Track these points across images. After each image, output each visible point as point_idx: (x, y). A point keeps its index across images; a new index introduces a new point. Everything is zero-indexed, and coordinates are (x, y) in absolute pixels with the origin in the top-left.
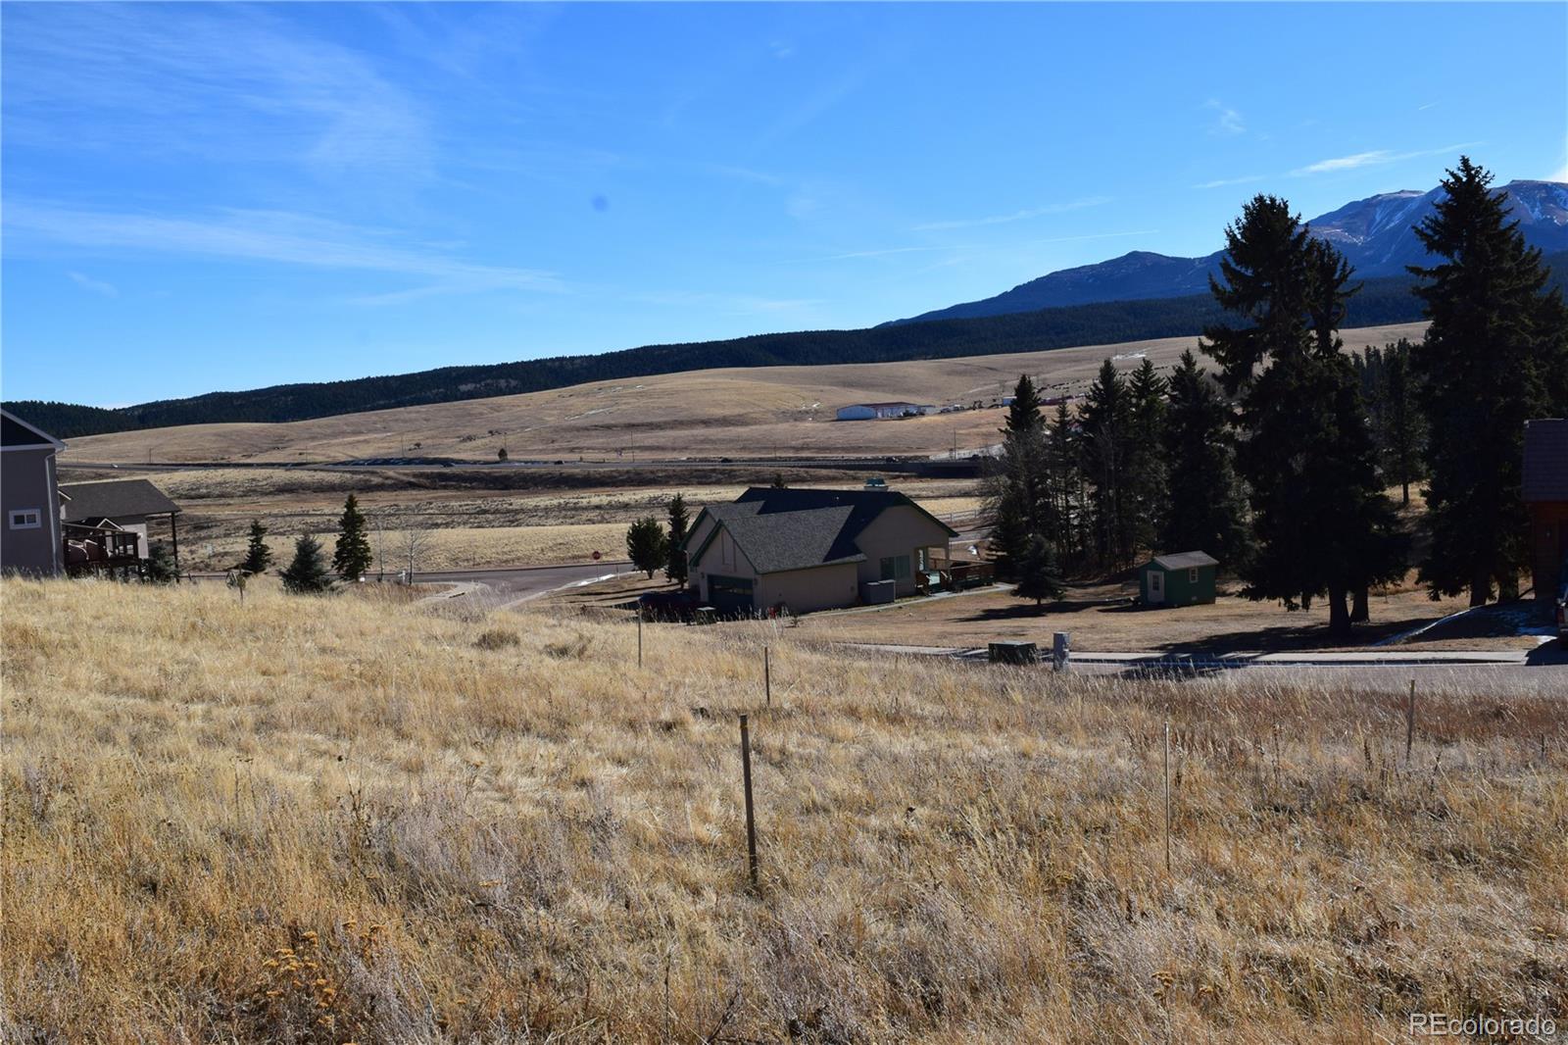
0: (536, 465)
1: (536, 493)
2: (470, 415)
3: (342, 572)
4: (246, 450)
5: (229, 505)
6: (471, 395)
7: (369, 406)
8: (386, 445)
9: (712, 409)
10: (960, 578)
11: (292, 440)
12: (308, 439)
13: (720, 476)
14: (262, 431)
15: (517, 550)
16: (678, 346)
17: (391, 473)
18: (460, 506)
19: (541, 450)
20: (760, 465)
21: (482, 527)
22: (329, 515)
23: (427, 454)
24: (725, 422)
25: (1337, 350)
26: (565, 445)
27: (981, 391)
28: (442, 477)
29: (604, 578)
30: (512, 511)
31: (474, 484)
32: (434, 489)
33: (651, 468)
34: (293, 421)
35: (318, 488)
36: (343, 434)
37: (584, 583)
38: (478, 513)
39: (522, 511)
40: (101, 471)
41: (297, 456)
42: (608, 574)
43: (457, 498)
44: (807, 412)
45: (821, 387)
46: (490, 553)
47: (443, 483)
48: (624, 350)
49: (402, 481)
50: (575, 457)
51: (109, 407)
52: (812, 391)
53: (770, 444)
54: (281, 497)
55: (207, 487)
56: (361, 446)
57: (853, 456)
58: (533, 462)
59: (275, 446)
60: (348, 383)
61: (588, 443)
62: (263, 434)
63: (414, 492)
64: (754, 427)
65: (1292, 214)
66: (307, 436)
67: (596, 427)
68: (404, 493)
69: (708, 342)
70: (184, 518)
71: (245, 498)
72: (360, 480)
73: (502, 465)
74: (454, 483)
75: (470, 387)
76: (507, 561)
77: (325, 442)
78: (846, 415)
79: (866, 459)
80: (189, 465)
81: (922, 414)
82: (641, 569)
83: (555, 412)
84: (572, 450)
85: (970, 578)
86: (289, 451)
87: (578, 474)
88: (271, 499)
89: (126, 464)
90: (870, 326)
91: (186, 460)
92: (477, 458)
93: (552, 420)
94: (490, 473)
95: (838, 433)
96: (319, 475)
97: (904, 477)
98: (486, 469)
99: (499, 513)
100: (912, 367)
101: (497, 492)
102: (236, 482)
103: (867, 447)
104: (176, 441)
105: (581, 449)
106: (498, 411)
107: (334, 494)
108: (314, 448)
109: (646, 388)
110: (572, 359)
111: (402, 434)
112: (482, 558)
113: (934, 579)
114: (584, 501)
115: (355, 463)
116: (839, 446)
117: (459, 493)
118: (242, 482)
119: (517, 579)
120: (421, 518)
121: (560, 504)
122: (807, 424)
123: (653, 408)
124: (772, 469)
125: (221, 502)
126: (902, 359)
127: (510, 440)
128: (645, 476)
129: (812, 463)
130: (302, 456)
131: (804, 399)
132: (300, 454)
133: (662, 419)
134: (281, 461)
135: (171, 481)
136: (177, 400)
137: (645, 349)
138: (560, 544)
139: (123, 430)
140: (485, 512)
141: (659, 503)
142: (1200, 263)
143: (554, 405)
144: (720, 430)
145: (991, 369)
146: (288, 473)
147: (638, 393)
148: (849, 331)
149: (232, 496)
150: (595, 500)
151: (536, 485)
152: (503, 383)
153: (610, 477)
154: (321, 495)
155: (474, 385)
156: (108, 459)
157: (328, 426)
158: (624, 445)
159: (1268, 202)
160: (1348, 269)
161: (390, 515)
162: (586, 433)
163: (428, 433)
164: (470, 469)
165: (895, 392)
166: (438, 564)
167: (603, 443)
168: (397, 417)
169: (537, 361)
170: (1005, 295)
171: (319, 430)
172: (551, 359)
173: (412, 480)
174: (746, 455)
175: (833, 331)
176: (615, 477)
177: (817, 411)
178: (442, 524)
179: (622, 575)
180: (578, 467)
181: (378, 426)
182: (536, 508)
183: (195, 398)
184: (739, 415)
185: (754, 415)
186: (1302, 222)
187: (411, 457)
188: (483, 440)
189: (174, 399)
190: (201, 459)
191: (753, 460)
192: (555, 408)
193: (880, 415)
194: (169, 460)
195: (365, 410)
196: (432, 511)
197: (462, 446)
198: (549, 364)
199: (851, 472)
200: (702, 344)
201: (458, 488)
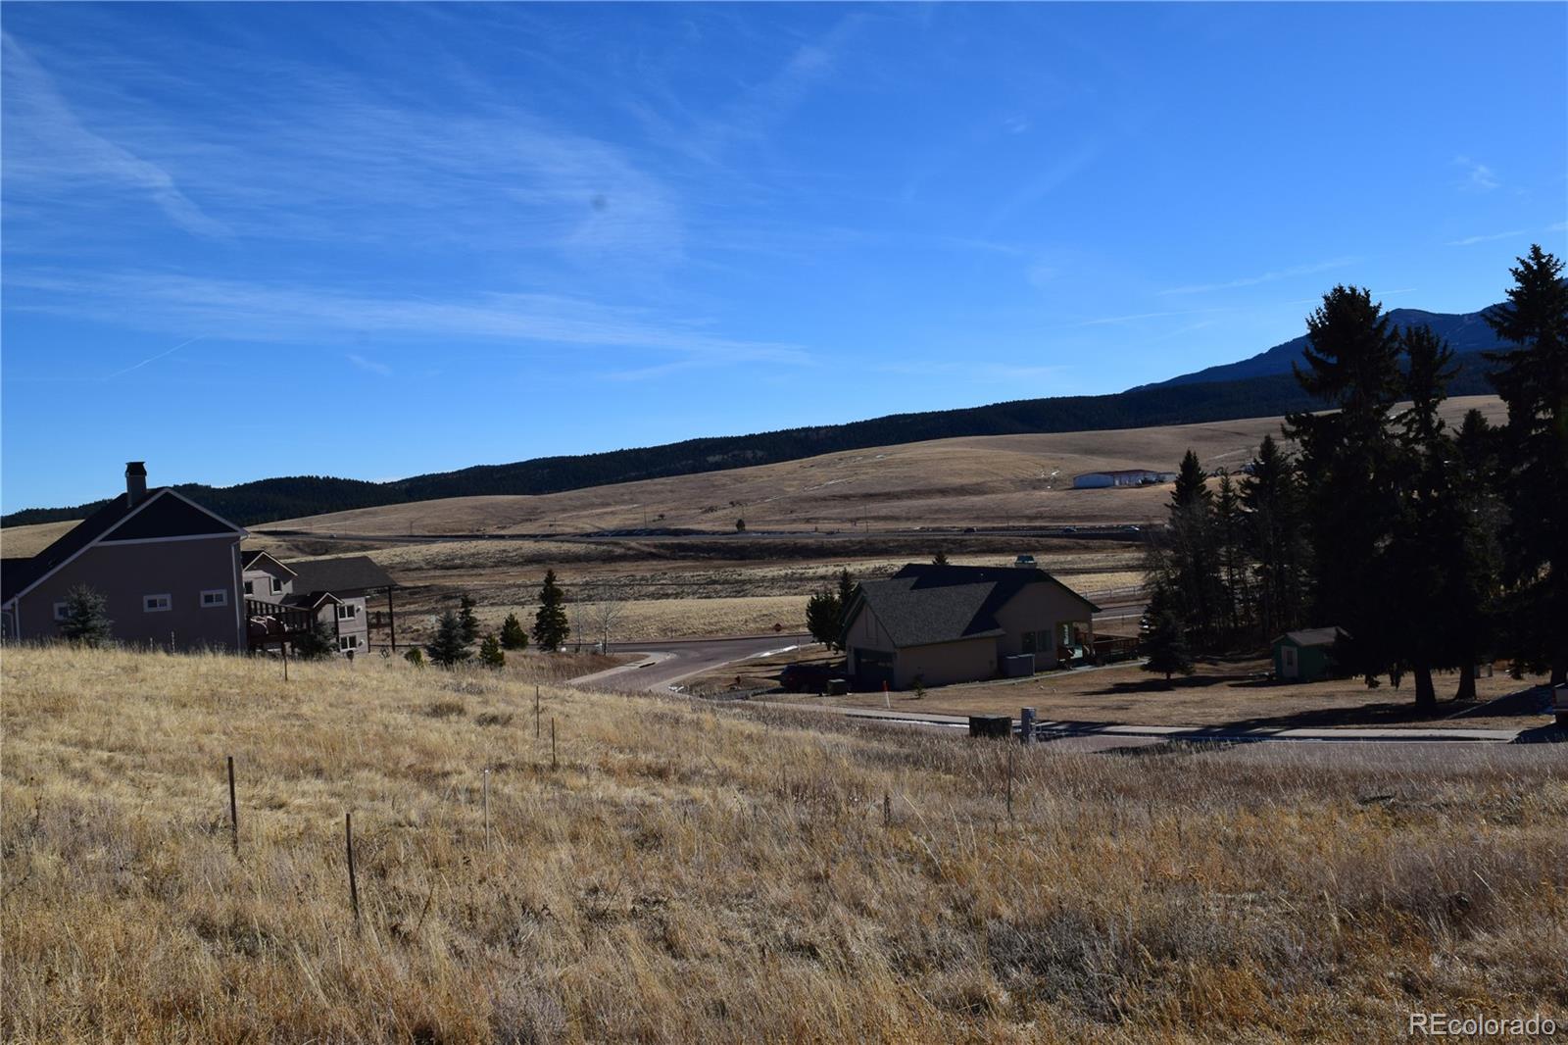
0: (772, 535)
1: (770, 564)
2: (714, 486)
3: (541, 642)
4: (501, 522)
5: (481, 575)
6: (718, 467)
7: (620, 478)
8: (632, 516)
9: (949, 478)
10: (1104, 651)
11: (544, 512)
12: (559, 511)
13: (951, 546)
14: (515, 504)
15: (723, 622)
16: (924, 415)
17: (633, 544)
18: (693, 576)
19: (777, 521)
20: (992, 535)
21: (709, 597)
22: (568, 585)
23: (670, 525)
24: (962, 491)
25: (1438, 432)
26: (802, 515)
27: (1226, 457)
28: (681, 547)
29: (787, 649)
30: (740, 581)
31: (711, 555)
32: (673, 559)
33: (882, 538)
34: (549, 493)
35: (564, 559)
36: (592, 506)
37: (767, 654)
38: (707, 584)
39: (750, 581)
40: (366, 543)
41: (548, 527)
42: (792, 645)
43: (695, 568)
44: (1045, 480)
45: (1061, 455)
46: (698, 624)
47: (683, 554)
48: (868, 419)
49: (643, 552)
50: (810, 527)
51: (379, 481)
52: (1053, 459)
53: (1004, 514)
54: (530, 568)
55: (462, 558)
56: (608, 518)
57: (1087, 524)
58: (769, 533)
59: (527, 517)
60: (602, 455)
61: (824, 513)
62: (517, 506)
63: (655, 563)
64: (989, 496)
65: (1373, 303)
66: (557, 508)
67: (834, 498)
68: (646, 563)
69: (953, 411)
70: (435, 588)
71: (496, 569)
72: (604, 551)
73: (739, 535)
74: (692, 554)
75: (717, 458)
76: (711, 632)
77: (575, 513)
78: (1084, 483)
79: (1100, 528)
80: (446, 537)
81: (1162, 482)
82: (821, 642)
83: (795, 483)
84: (808, 521)
85: (1114, 651)
86: (541, 522)
87: (812, 544)
88: (520, 570)
89: (389, 536)
90: (1120, 391)
91: (445, 531)
92: (716, 529)
93: (792, 490)
94: (727, 543)
95: (1074, 502)
96: (566, 546)
97: (1136, 546)
98: (723, 540)
99: (728, 583)
100: (1156, 433)
101: (733, 562)
102: (488, 553)
103: (1103, 516)
104: (437, 514)
105: (817, 519)
106: (741, 482)
107: (579, 565)
108: (564, 519)
109: (886, 458)
110: (818, 429)
111: (645, 505)
112: (689, 628)
113: (1078, 654)
114: (811, 571)
115: (601, 534)
116: (1073, 515)
117: (698, 563)
118: (494, 553)
119: (706, 650)
120: (652, 589)
121: (787, 574)
122: (1043, 493)
123: (892, 477)
124: (1004, 538)
125: (474, 572)
126: (1150, 425)
127: (750, 511)
128: (876, 546)
129: (1044, 532)
130: (552, 528)
131: (1043, 466)
132: (551, 526)
133: (899, 489)
134: (531, 533)
135: (428, 552)
136: (443, 474)
137: (890, 417)
138: (764, 615)
139: (391, 504)
140: (715, 582)
141: (882, 573)
142: (1470, 319)
143: (795, 475)
144: (954, 499)
145: (1238, 433)
146: (537, 544)
147: (876, 463)
148: (1097, 397)
149: (484, 567)
150: (822, 571)
151: (771, 555)
152: (749, 454)
153: (844, 547)
154: (567, 566)
155: (721, 457)
156: (373, 531)
157: (579, 498)
158: (859, 515)
159: (1348, 291)
160: (1447, 353)
161: (625, 585)
162: (824, 503)
163: (672, 505)
164: (707, 539)
165: (1138, 458)
166: (649, 635)
167: (839, 513)
168: (643, 489)
169: (783, 431)
170: (1260, 356)
171: (570, 502)
172: (797, 430)
173: (653, 550)
174: (981, 525)
175: (1080, 397)
176: (848, 547)
177: (1055, 480)
178: (672, 594)
179: (803, 646)
180: (811, 538)
181: (626, 497)
182: (763, 579)
183: (459, 472)
184: (978, 484)
185: (991, 484)
186: (1382, 313)
187: (654, 528)
188: (725, 511)
189: (440, 472)
190: (459, 531)
191: (986, 529)
192: (795, 479)
193: (1117, 483)
194: (429, 531)
195: (617, 482)
196: (664, 582)
197: (703, 517)
198: (795, 434)
199: (1083, 542)
200: (948, 412)
201: (696, 559)
